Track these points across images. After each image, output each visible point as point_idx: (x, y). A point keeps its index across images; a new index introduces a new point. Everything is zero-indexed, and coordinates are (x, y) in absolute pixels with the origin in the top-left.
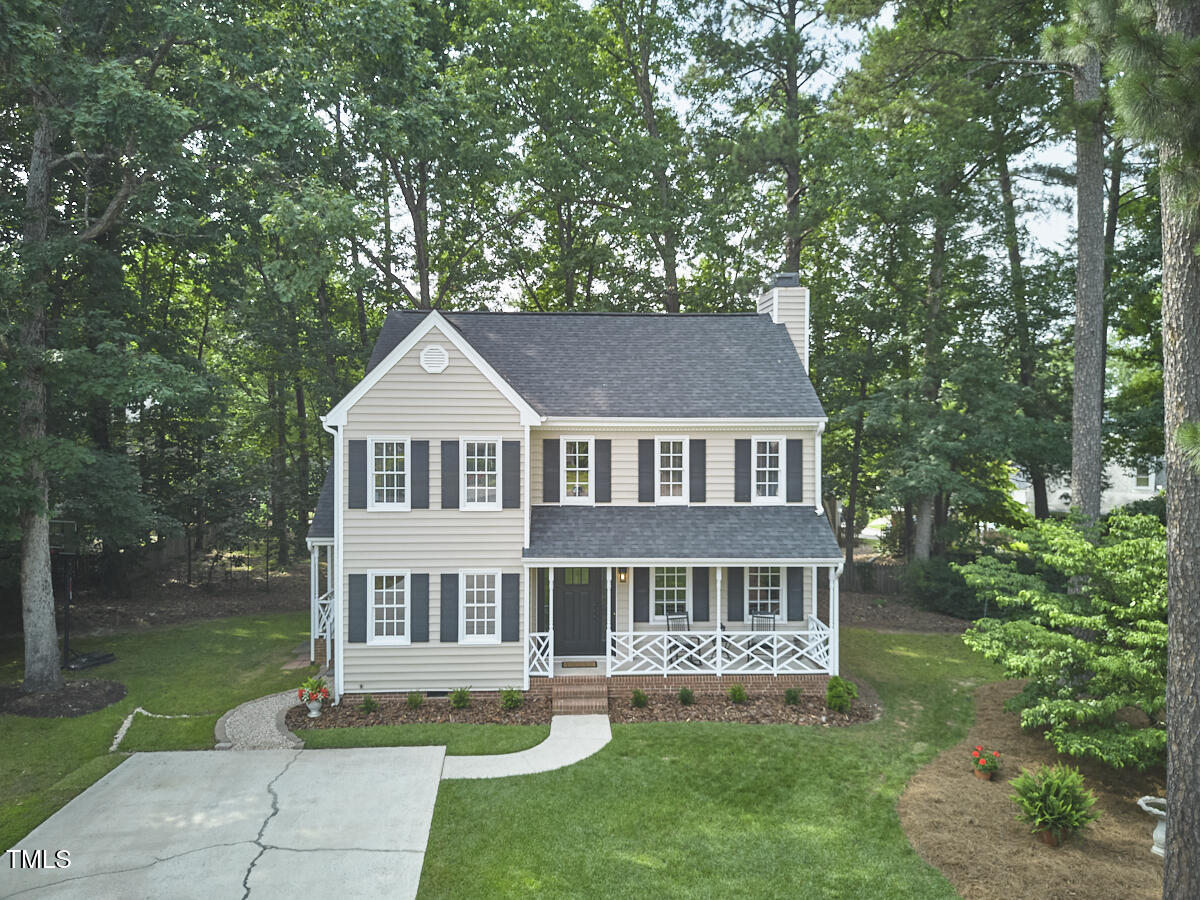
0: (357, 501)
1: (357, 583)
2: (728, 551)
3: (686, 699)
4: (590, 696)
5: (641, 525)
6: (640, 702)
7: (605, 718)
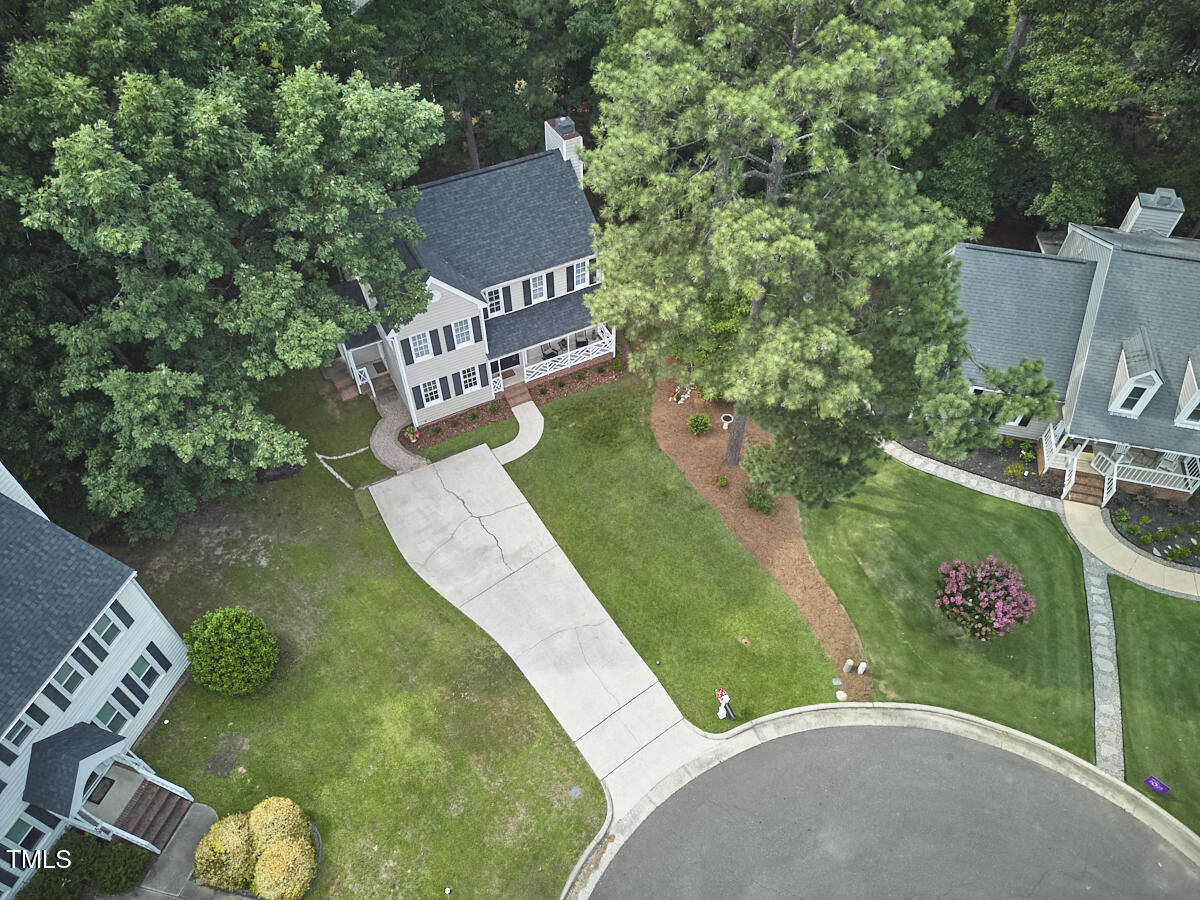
0: (409, 360)
1: (416, 390)
2: (573, 327)
3: (561, 385)
4: (521, 394)
5: (531, 321)
6: (543, 392)
7: (531, 404)
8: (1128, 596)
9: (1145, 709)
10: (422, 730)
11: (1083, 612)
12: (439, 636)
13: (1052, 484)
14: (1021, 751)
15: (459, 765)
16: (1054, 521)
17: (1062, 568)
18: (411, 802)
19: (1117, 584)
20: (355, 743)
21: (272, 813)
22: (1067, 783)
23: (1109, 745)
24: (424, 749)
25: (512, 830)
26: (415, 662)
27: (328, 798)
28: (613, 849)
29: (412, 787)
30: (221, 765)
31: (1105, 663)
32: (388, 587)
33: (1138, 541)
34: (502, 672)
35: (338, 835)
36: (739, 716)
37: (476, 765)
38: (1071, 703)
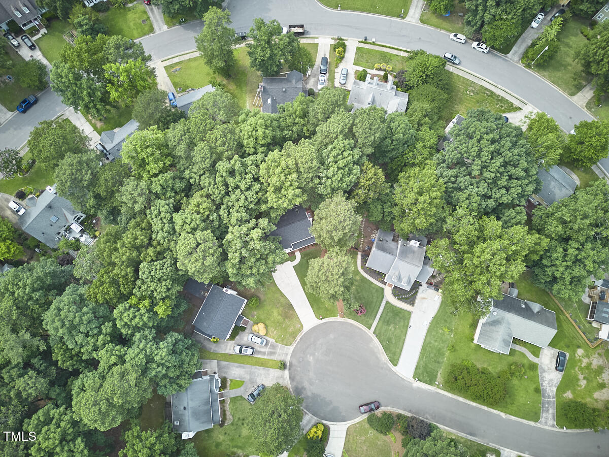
3: (305, 249)
4: (297, 250)
6: (301, 250)
7: (299, 253)
8: (388, 305)
9: (381, 324)
10: (279, 314)
11: (379, 307)
12: (282, 300)
13: (385, 283)
14: (361, 327)
15: (284, 320)
16: (383, 289)
17: (380, 299)
18: (278, 324)
19: (387, 302)
20: (270, 315)
21: (261, 325)
22: (365, 332)
23: (373, 328)
24: (279, 317)
25: (291, 329)
26: (278, 303)
27: (267, 322)
28: (303, 333)
29: (278, 322)
30: (253, 316)
31: (378, 316)
32: (274, 289)
33: (395, 295)
34: (290, 307)
35: (269, 327)
36: (322, 318)
37: (287, 320)
38: (370, 322)
